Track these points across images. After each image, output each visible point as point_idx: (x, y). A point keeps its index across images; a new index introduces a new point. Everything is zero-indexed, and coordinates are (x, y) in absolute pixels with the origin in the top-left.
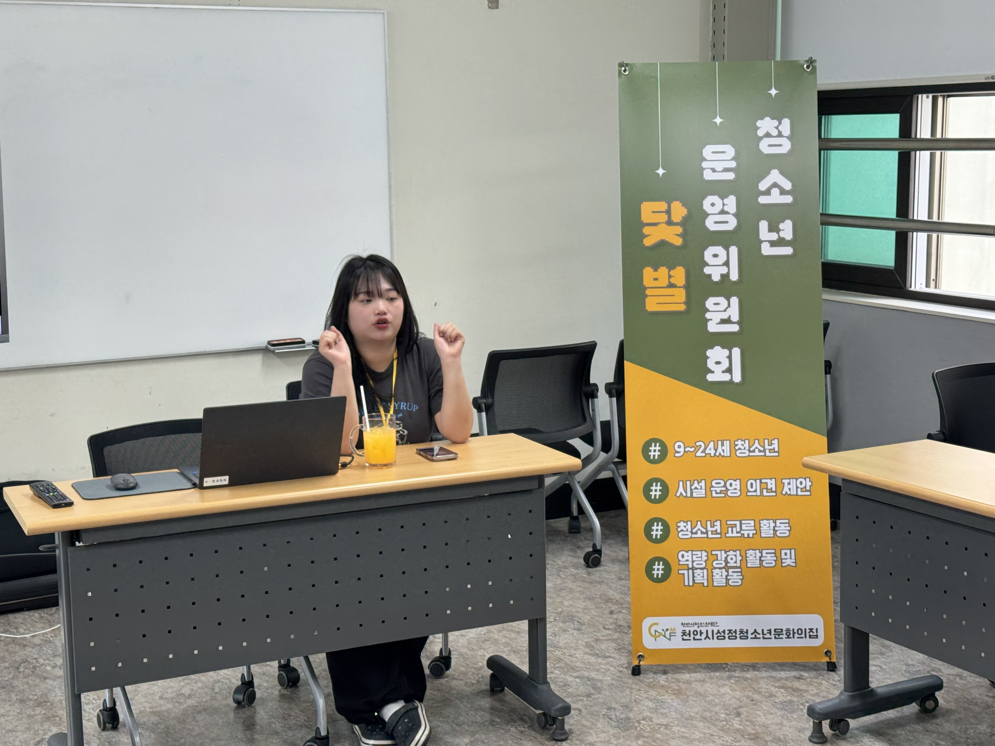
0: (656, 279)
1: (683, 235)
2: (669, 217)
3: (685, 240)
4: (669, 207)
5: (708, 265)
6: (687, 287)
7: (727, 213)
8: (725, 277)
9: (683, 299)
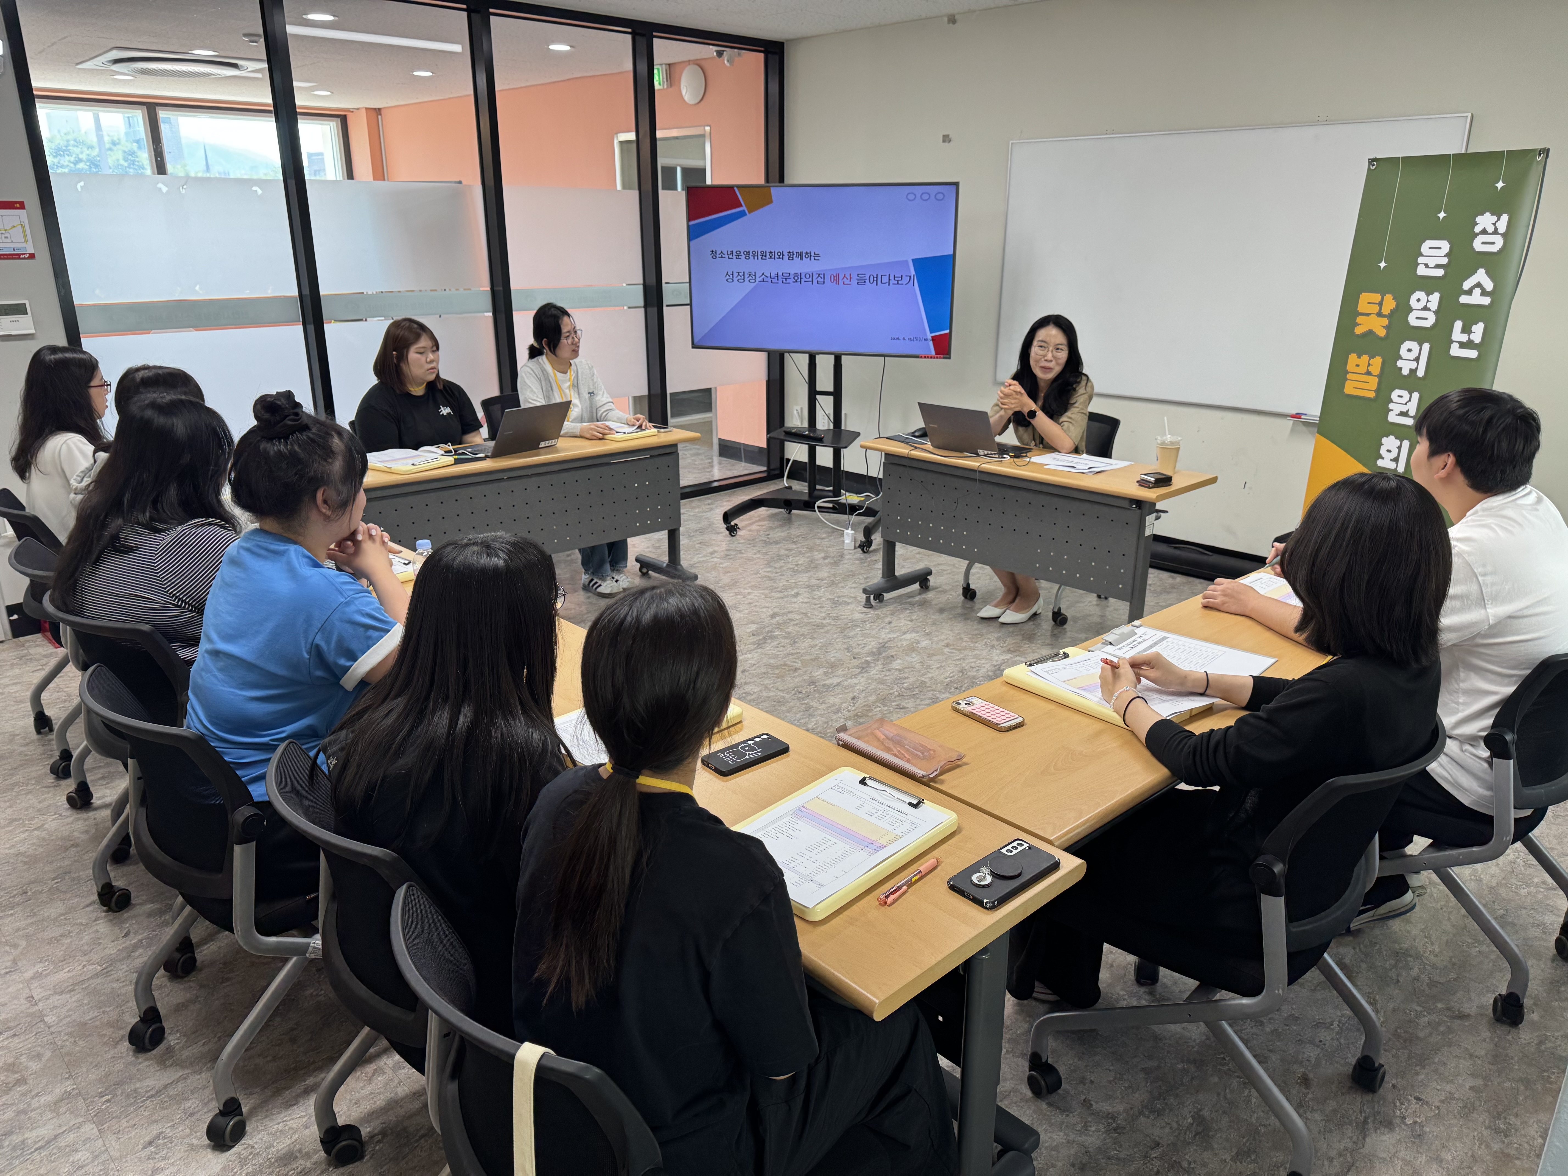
0: (1358, 365)
1: (1387, 328)
2: (1380, 309)
3: (1387, 333)
4: (1382, 299)
5: (1401, 358)
6: (1380, 376)
7: (1429, 310)
8: (1413, 371)
9: (1375, 387)
